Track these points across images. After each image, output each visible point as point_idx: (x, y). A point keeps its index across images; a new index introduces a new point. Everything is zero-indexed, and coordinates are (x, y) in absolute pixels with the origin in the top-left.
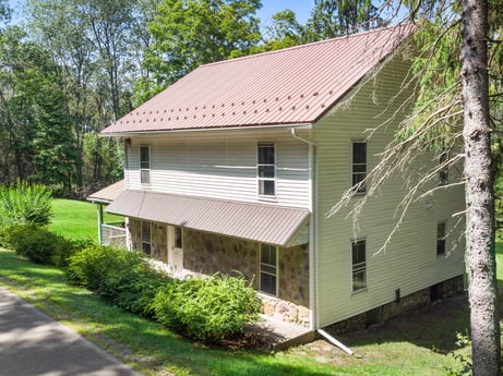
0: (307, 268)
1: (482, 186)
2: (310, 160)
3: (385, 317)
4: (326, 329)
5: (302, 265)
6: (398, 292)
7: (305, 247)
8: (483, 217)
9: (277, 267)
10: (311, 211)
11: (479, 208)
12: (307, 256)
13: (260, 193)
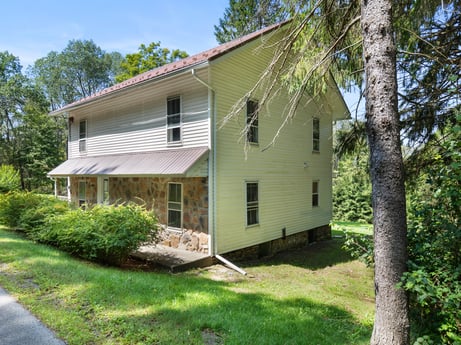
0: (207, 199)
1: (383, 32)
2: (209, 104)
3: (274, 251)
4: (224, 255)
5: (202, 198)
6: (284, 231)
7: (205, 180)
8: (385, 67)
9: (182, 203)
10: (210, 147)
11: (380, 58)
12: (206, 188)
13: (169, 140)
